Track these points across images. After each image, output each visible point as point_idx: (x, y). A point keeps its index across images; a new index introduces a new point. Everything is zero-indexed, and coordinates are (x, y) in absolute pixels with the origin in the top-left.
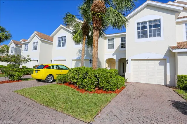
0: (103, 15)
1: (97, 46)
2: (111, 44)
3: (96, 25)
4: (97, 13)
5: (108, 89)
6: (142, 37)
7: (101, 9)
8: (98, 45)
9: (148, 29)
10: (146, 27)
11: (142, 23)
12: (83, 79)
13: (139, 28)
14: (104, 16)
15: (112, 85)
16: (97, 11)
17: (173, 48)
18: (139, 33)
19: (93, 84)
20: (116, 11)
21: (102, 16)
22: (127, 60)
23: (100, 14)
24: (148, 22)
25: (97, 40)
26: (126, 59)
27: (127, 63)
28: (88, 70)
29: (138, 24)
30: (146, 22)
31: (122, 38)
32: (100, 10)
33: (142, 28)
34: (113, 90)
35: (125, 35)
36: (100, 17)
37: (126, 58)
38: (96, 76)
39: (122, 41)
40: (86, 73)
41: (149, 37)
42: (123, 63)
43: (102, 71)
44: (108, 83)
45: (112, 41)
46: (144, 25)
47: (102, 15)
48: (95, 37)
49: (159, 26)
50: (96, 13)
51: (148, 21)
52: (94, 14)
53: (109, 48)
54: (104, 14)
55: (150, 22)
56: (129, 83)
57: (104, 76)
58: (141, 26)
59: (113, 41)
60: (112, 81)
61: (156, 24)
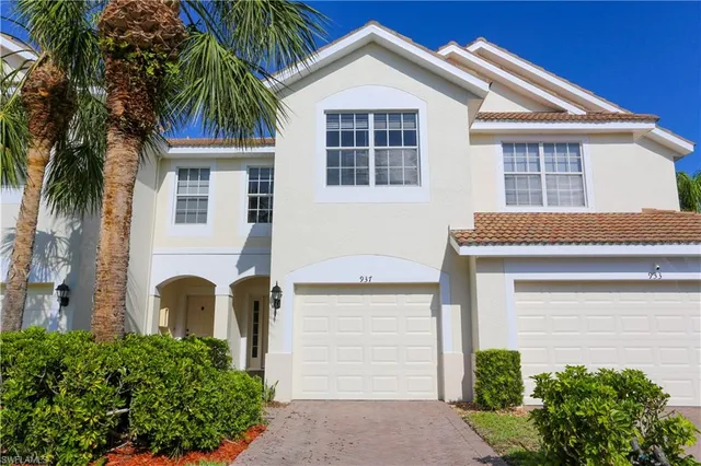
0: (170, 65)
1: (125, 218)
2: (193, 199)
3: (126, 106)
4: (139, 52)
5: (176, 442)
6: (348, 179)
7: (158, 34)
8: (129, 212)
9: (372, 147)
10: (362, 138)
11: (347, 115)
12: (33, 400)
13: (332, 138)
14: (173, 69)
15: (201, 417)
16: (140, 39)
17: (462, 238)
18: (332, 159)
19: (96, 427)
20: (234, 58)
21: (163, 69)
22: (277, 290)
23: (151, 59)
24: (371, 117)
25: (130, 188)
26: (272, 285)
27: (277, 304)
28: (65, 349)
29: (332, 116)
30: (362, 116)
31: (253, 172)
32: (155, 40)
33: (348, 138)
34: (206, 443)
35: (271, 157)
36: (150, 71)
37: (269, 278)
38: (114, 378)
39: (253, 188)
40: (56, 368)
41: (377, 183)
42: (257, 304)
43: (150, 348)
44: (180, 408)
45: (199, 182)
46: (355, 126)
47: (161, 61)
48: (118, 170)
49: (411, 138)
50: (131, 49)
51: (371, 111)
52: (117, 48)
53: (181, 217)
54: (174, 60)
55: (380, 115)
56: (285, 405)
57: (161, 375)
58: (341, 126)
59: (204, 182)
60: (203, 400)
61: (402, 129)
